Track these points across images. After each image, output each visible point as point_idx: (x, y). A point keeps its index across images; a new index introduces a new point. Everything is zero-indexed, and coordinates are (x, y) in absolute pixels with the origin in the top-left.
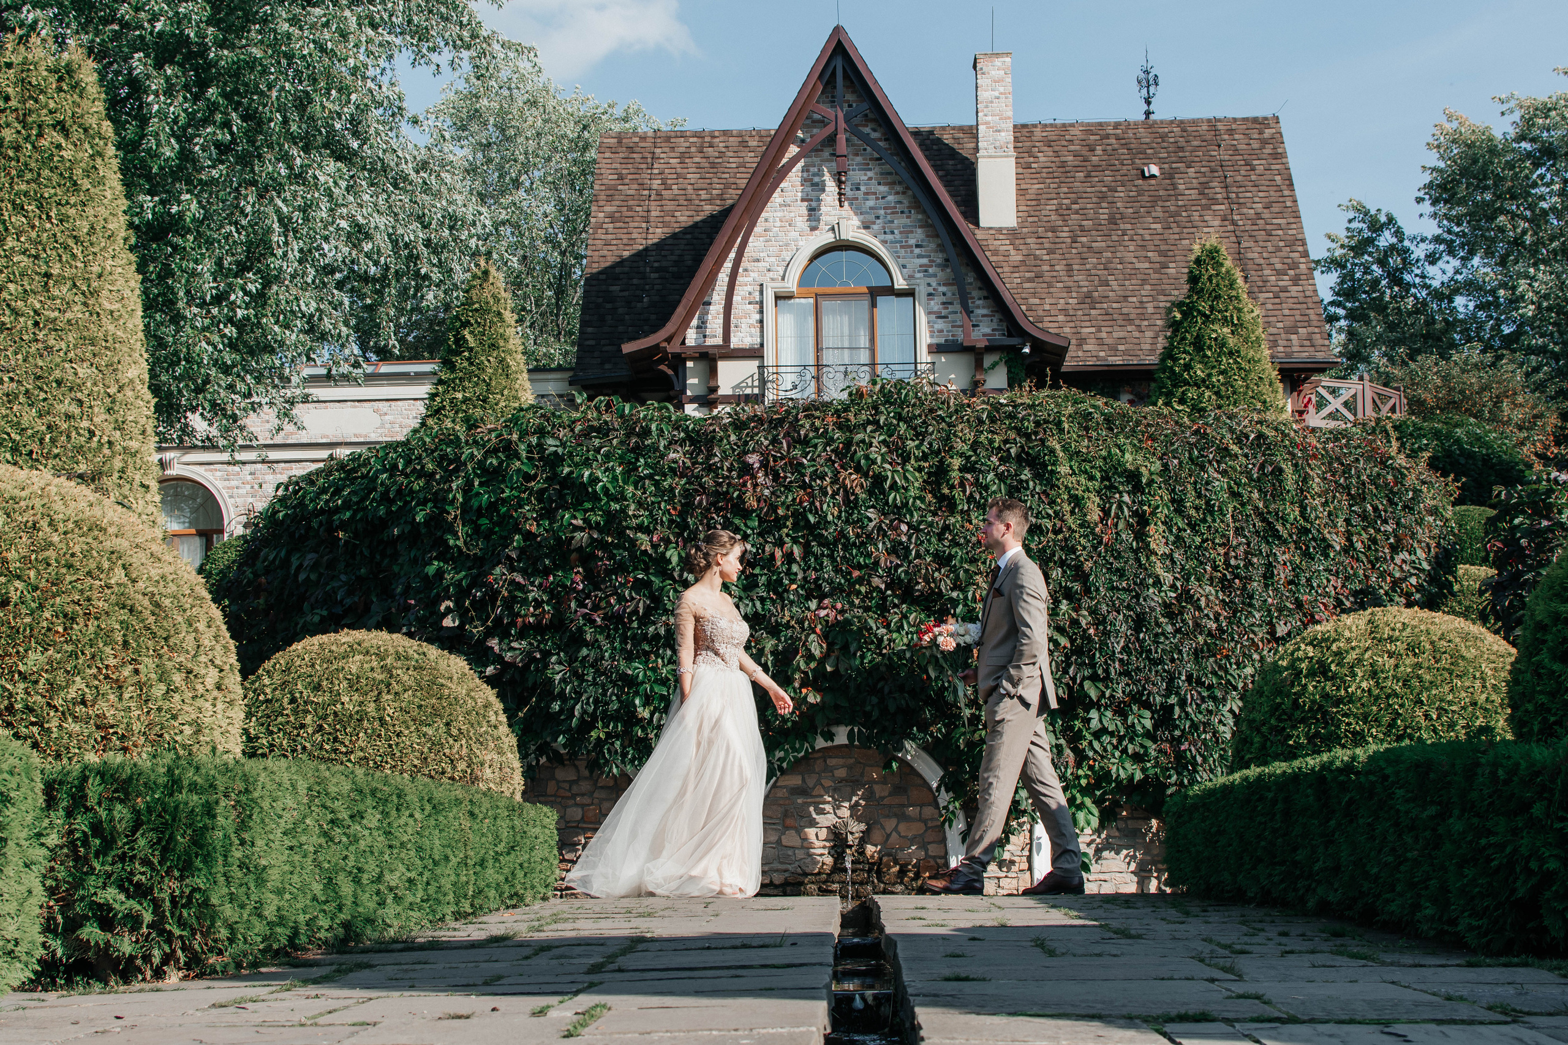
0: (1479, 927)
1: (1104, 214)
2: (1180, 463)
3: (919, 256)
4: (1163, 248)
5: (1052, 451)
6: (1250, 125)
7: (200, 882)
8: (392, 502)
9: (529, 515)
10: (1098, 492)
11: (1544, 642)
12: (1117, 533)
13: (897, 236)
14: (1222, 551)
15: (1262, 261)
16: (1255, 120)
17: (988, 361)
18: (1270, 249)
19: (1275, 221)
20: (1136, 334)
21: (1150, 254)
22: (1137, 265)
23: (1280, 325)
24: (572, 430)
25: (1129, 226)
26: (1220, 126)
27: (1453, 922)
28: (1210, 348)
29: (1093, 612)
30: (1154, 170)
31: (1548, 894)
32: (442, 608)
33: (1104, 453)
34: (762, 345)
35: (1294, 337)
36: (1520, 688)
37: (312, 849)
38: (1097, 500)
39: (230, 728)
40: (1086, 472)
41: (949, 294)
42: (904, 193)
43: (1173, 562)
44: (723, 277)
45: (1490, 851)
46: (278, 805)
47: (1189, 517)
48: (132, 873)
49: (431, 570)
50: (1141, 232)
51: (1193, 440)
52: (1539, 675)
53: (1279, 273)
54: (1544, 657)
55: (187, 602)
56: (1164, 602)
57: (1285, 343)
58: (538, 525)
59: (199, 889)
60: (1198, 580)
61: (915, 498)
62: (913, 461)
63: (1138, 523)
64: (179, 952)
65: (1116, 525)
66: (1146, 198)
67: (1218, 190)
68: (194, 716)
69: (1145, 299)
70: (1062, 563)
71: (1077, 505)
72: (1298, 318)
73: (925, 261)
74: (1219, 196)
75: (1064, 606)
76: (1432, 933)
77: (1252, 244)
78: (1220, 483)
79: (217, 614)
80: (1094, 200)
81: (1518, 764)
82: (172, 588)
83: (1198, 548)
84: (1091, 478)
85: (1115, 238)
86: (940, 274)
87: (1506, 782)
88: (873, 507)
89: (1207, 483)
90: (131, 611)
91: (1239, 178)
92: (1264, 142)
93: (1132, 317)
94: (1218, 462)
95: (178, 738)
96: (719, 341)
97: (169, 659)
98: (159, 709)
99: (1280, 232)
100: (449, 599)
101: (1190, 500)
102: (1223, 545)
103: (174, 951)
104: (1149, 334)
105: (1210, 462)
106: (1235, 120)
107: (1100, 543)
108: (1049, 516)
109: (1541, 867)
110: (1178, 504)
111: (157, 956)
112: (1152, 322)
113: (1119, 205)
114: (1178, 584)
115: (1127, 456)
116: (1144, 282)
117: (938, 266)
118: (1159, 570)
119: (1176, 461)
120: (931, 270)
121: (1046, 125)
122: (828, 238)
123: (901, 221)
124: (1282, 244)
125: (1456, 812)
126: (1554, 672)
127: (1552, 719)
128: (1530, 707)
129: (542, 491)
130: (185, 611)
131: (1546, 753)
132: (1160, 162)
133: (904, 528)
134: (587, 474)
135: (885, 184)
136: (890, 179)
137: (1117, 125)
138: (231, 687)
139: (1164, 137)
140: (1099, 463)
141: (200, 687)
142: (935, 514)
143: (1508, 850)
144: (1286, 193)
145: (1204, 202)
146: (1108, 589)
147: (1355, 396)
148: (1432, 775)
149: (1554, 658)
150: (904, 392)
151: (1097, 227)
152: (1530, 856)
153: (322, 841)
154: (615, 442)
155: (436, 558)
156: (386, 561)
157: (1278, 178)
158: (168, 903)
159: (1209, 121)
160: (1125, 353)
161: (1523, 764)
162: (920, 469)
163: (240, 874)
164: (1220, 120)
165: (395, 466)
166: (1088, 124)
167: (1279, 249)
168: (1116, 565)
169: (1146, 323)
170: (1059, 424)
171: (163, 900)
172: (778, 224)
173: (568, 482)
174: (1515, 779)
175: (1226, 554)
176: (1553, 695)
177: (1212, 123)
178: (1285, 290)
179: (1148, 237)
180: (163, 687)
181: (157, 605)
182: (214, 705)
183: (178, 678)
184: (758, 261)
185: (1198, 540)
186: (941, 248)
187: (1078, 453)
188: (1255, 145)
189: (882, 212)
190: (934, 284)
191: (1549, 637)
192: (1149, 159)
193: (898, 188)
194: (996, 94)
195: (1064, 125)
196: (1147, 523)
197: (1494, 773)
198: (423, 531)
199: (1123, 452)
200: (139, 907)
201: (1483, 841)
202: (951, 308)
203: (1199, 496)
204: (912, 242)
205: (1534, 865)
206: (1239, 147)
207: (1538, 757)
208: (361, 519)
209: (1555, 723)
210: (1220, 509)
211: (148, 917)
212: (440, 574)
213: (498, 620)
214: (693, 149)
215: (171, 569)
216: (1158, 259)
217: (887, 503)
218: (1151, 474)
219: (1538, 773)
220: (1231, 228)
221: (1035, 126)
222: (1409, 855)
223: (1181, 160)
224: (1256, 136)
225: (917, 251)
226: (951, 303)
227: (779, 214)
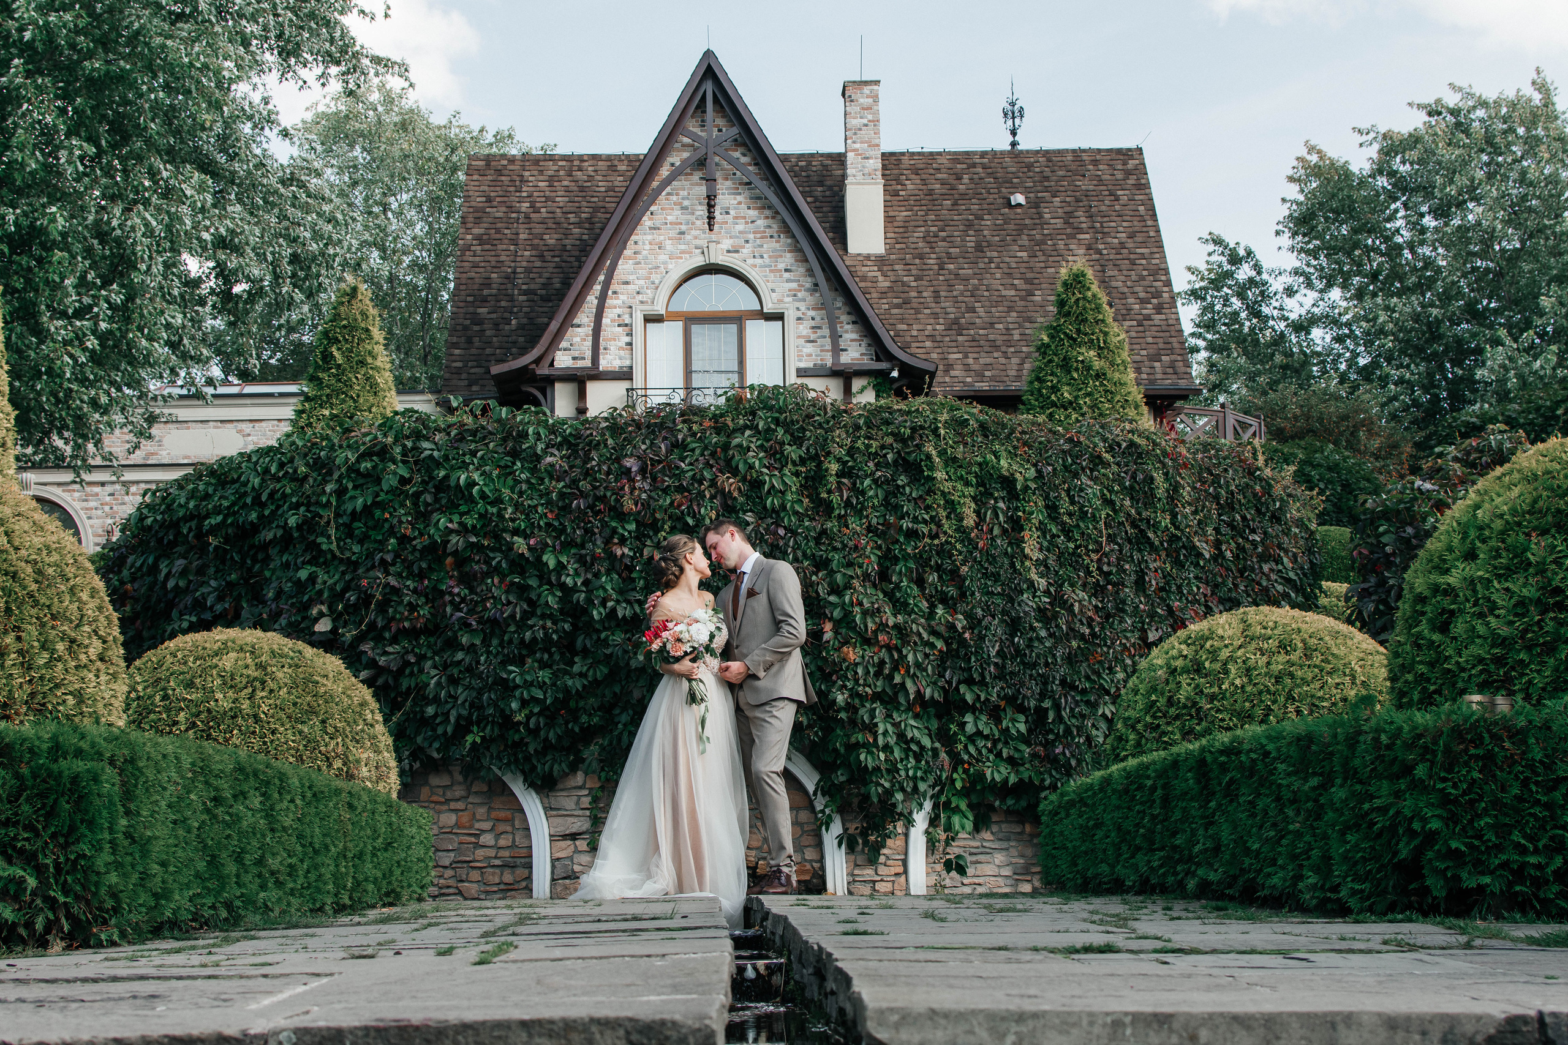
0: (1362, 891)
1: (971, 242)
2: (1055, 470)
3: (788, 281)
4: (1029, 275)
5: (929, 457)
6: (1114, 156)
7: (85, 848)
8: (263, 505)
9: (404, 519)
10: (974, 498)
11: (1423, 613)
12: (993, 539)
13: (767, 260)
14: (1095, 557)
15: (1126, 290)
16: (1119, 151)
17: (857, 384)
18: (1134, 278)
19: (1139, 251)
20: (1003, 360)
21: (1016, 282)
22: (1004, 293)
23: (1144, 353)
24: (449, 434)
25: (995, 254)
26: (1085, 156)
27: (1335, 889)
28: (1077, 369)
29: (969, 616)
30: (1019, 198)
31: (1430, 854)
32: (315, 612)
33: (979, 459)
34: (631, 367)
35: (1157, 364)
36: (1400, 660)
37: (196, 824)
38: (973, 505)
39: (113, 701)
40: (961, 478)
41: (818, 319)
42: (773, 218)
43: (1046, 566)
44: (592, 300)
45: (1374, 815)
46: (164, 777)
47: (1064, 523)
48: (15, 838)
49: (303, 574)
50: (1007, 259)
51: (1066, 447)
52: (1419, 646)
53: (1143, 302)
54: (1424, 627)
55: (70, 571)
56: (1039, 607)
57: (1148, 370)
58: (413, 528)
59: (85, 856)
60: (1072, 585)
61: (793, 502)
62: (790, 466)
63: (1013, 529)
64: (63, 920)
65: (991, 530)
66: (1012, 227)
67: (1083, 219)
68: (77, 686)
69: (1011, 326)
70: (938, 568)
71: (954, 510)
72: (1161, 346)
73: (794, 285)
74: (1084, 225)
75: (940, 611)
76: (1314, 902)
77: (1116, 273)
78: (1093, 490)
79: (100, 584)
80: (961, 228)
81: (1400, 729)
82: (55, 557)
83: (1073, 554)
84: (967, 484)
85: (981, 265)
86: (809, 298)
87: (1388, 747)
88: (751, 511)
89: (1081, 490)
90: (13, 577)
91: (1103, 208)
92: (1128, 173)
93: (998, 343)
94: (1092, 470)
95: (61, 708)
96: (588, 363)
97: (53, 628)
98: (42, 678)
99: (1144, 262)
100: (322, 603)
101: (1065, 505)
102: (1096, 551)
103: (58, 919)
104: (1015, 360)
105: (1083, 469)
106: (1099, 151)
107: (976, 548)
108: (925, 522)
109: (1423, 827)
110: (1052, 509)
111: (39, 924)
112: (1018, 349)
113: (986, 233)
114: (1052, 589)
115: (1003, 462)
116: (1010, 309)
117: (807, 290)
118: (1034, 576)
119: (1050, 468)
120: (800, 295)
121: (913, 154)
122: (699, 261)
123: (771, 245)
124: (1145, 273)
125: (1338, 781)
126: (1433, 642)
127: (1432, 688)
128: (1410, 677)
129: (417, 495)
130: (68, 580)
131: (1428, 716)
132: (1026, 191)
133: (781, 532)
134: (463, 477)
135: (755, 208)
136: (759, 204)
137: (984, 154)
138: (115, 660)
139: (1030, 166)
140: (975, 469)
141: (83, 657)
142: (811, 519)
143: (1391, 812)
144: (1149, 223)
145: (1069, 231)
146: (982, 594)
148: (1314, 748)
149: (1433, 629)
150: (782, 398)
151: (964, 254)
152: (1412, 818)
153: (205, 817)
154: (491, 445)
155: (309, 562)
156: (257, 567)
157: (1141, 208)
158: (52, 870)
159: (1074, 151)
160: (992, 379)
161: (1406, 728)
162: (797, 474)
163: (126, 843)
164: (1084, 151)
165: (267, 471)
166: (955, 153)
167: (1142, 278)
168: (991, 569)
169: (1012, 350)
170: (935, 431)
171: (47, 866)
172: (647, 247)
173: (442, 486)
174: (1398, 742)
175: (1099, 560)
176: (1432, 665)
177: (1077, 153)
178: (1148, 318)
179: (1014, 265)
180: (46, 655)
181: (39, 572)
182: (97, 676)
183: (61, 647)
184: (627, 283)
185: (1071, 545)
186: (810, 272)
187: (954, 459)
188: (1119, 175)
189: (751, 236)
190: (803, 308)
191: (1428, 609)
192: (1015, 189)
193: (767, 212)
194: (865, 121)
195: (931, 154)
196: (1022, 529)
197: (1377, 740)
198: (296, 535)
199: (998, 458)
200: (22, 873)
201: (1366, 806)
202: (820, 332)
203: (1073, 503)
204: (781, 266)
205: (1416, 826)
206: (1104, 177)
207: (1420, 720)
208: (232, 524)
209: (1435, 692)
210: (1094, 516)
211: (32, 882)
212: (312, 579)
213: (372, 625)
214: (562, 173)
215: (55, 538)
216: (1024, 287)
217: (765, 507)
218: (1026, 480)
219: (1420, 736)
220: (1095, 257)
221: (903, 154)
222: (1291, 827)
223: (1046, 189)
224: (1120, 167)
225: (787, 275)
226: (819, 328)
227: (649, 237)
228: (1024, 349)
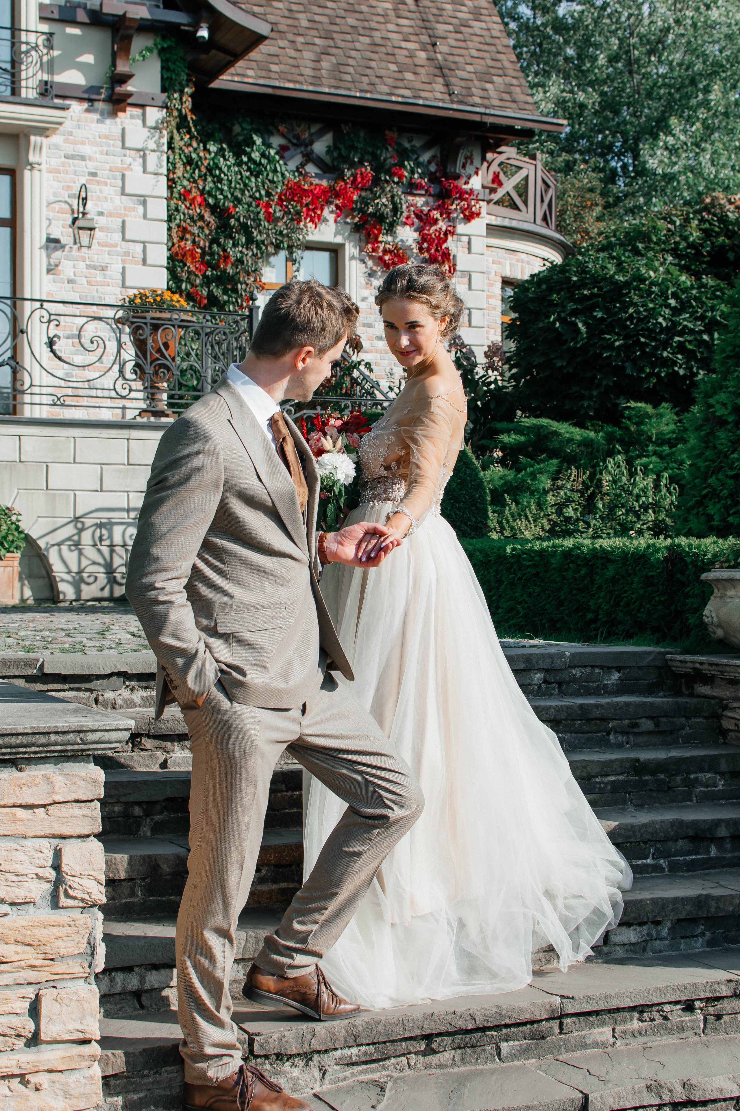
17: (138, 43)
20: (292, 53)
69: (295, 7)
93: (282, 28)
104: (308, 55)
112: (309, 39)
147: (527, 178)
160: (281, 75)
169: (301, 39)
228: (318, 41)
